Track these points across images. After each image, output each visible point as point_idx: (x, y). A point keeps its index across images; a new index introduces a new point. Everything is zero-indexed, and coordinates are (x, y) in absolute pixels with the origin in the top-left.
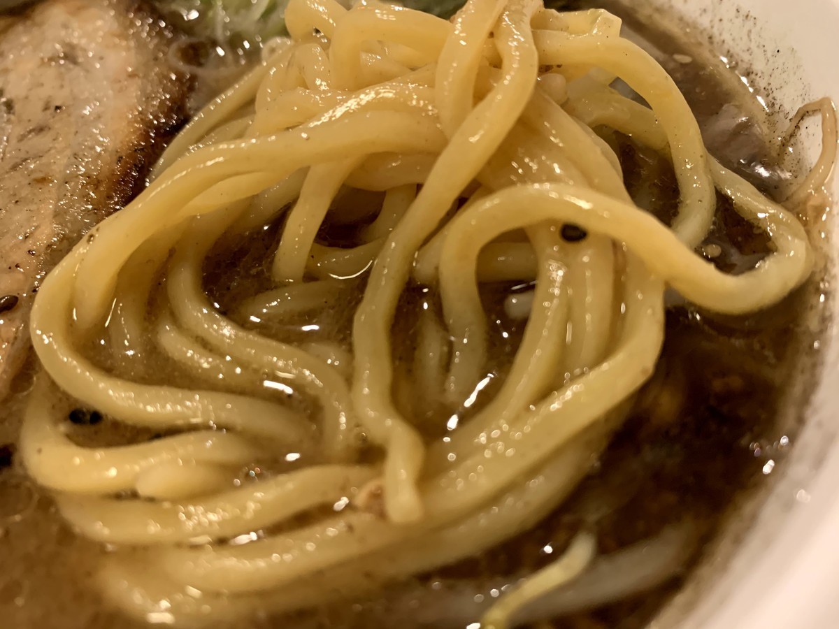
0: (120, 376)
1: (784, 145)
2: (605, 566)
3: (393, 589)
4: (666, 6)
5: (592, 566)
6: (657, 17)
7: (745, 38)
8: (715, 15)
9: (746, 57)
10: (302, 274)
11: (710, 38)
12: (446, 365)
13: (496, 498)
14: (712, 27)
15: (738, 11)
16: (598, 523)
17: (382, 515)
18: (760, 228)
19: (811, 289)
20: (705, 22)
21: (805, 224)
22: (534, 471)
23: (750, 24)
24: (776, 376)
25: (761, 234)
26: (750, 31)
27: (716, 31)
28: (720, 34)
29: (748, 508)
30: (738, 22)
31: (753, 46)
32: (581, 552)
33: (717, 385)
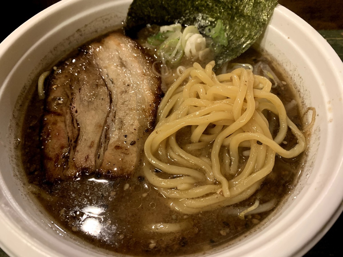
0: (163, 162)
1: (304, 114)
2: (261, 206)
3: (224, 208)
4: (281, 65)
5: (259, 206)
6: (278, 66)
7: (300, 82)
8: (293, 73)
9: (299, 87)
10: (198, 141)
11: (291, 78)
12: (230, 165)
13: (241, 193)
14: (292, 75)
15: (299, 75)
16: (260, 198)
17: (223, 195)
18: (296, 137)
19: (304, 154)
20: (291, 73)
21: (305, 137)
22: (248, 188)
23: (301, 80)
24: (295, 172)
25: (296, 139)
26: (301, 82)
27: (293, 77)
28: (294, 78)
29: (286, 197)
30: (299, 77)
31: (301, 85)
32: (257, 203)
33: (283, 173)
